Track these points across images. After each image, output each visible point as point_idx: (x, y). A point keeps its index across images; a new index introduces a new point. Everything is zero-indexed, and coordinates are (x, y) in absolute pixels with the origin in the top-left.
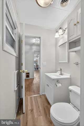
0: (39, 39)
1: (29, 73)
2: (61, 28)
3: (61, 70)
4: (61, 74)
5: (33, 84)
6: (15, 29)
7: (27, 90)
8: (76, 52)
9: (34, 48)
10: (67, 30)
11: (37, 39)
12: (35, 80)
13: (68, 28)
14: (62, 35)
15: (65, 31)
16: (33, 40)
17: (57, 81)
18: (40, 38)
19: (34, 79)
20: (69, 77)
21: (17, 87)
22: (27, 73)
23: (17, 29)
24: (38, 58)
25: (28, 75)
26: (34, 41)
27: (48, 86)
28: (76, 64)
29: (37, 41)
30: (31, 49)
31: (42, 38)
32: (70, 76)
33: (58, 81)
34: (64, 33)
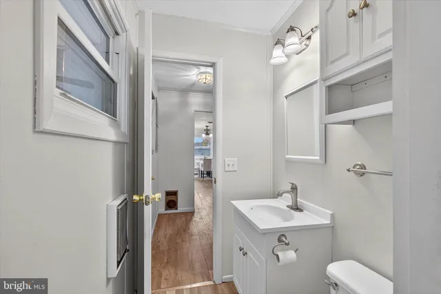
0: (210, 70)
1: (175, 193)
2: (292, 29)
3: (294, 189)
4: (297, 208)
5: (192, 235)
6: (117, 34)
7: (165, 261)
8: (354, 122)
9: (196, 101)
10: (316, 37)
11: (203, 69)
12: (196, 218)
13: (324, 27)
14: (297, 54)
15: (309, 38)
16: (188, 74)
17: (280, 240)
18: (213, 65)
19: (192, 213)
20: (326, 221)
21: (119, 263)
22: (168, 194)
23: (123, 35)
24: (211, 135)
25: (173, 201)
26: (193, 75)
27: (245, 254)
28: (355, 172)
29: (204, 75)
30: (184, 104)
31: (220, 67)
32: (333, 216)
33: (282, 238)
34: (307, 46)
